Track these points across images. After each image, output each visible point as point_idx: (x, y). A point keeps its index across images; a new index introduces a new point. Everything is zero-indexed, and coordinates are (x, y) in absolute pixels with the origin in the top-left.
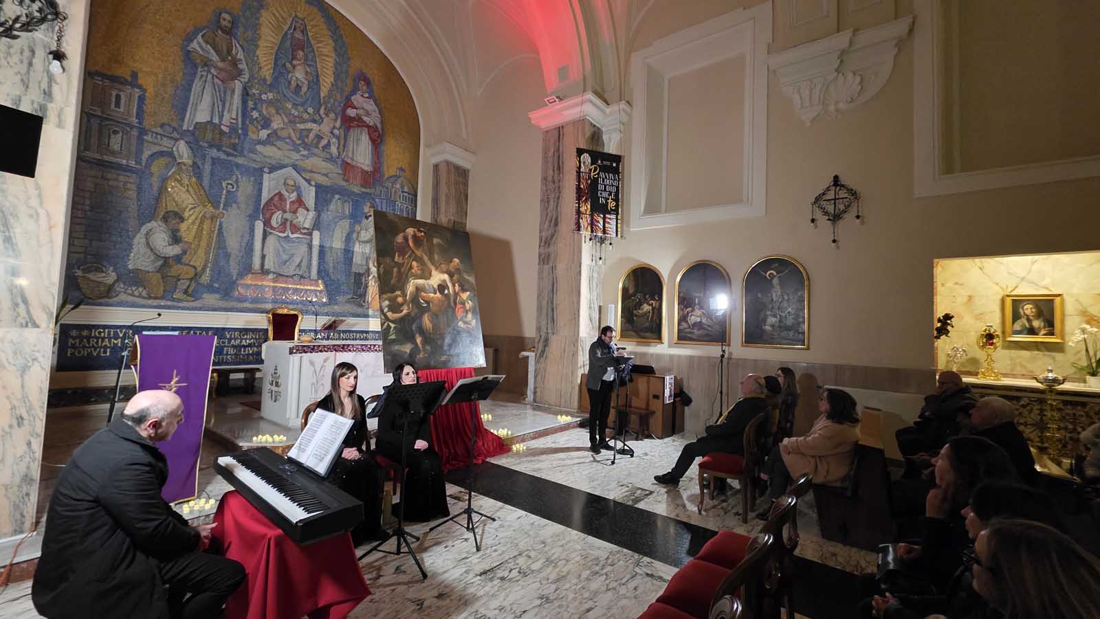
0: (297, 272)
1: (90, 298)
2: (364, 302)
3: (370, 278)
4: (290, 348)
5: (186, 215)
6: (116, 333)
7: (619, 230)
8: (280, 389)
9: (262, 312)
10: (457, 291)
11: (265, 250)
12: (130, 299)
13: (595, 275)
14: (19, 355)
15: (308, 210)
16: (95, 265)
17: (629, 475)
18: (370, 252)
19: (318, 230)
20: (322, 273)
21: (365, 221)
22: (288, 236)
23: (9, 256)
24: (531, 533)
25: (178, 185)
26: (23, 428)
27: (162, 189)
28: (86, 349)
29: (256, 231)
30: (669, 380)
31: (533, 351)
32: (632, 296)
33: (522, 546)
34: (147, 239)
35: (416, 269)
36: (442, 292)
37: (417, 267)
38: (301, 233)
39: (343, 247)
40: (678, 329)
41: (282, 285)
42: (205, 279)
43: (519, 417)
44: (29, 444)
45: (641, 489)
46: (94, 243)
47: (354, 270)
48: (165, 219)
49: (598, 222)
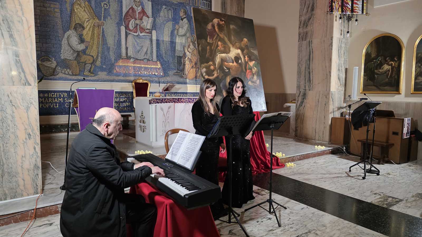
0: (145, 57)
1: (46, 76)
2: (184, 74)
3: (186, 59)
4: (150, 100)
5: (85, 25)
6: (60, 95)
7: (365, 8)
8: (145, 125)
9: (129, 82)
10: (246, 61)
11: (127, 44)
12: (64, 76)
13: (343, 45)
14: (24, 101)
15: (148, 17)
16: (46, 57)
17: (379, 187)
18: (185, 42)
19: (155, 29)
20: (159, 57)
21: (181, 22)
22: (139, 35)
23: (13, 45)
24: (314, 219)
25: (79, 7)
26: (31, 140)
27: (72, 10)
28: (48, 104)
29: (122, 32)
30: (407, 121)
31: (295, 103)
32: (373, 59)
33: (310, 226)
34: (68, 41)
35: (220, 46)
36: (237, 62)
37: (221, 45)
38: (146, 33)
39: (170, 40)
40: (415, 82)
41: (138, 65)
42: (98, 63)
43: (288, 145)
44: (35, 148)
45: (391, 197)
46: (44, 44)
47: (176, 54)
48: (75, 28)
49: (348, 3)
